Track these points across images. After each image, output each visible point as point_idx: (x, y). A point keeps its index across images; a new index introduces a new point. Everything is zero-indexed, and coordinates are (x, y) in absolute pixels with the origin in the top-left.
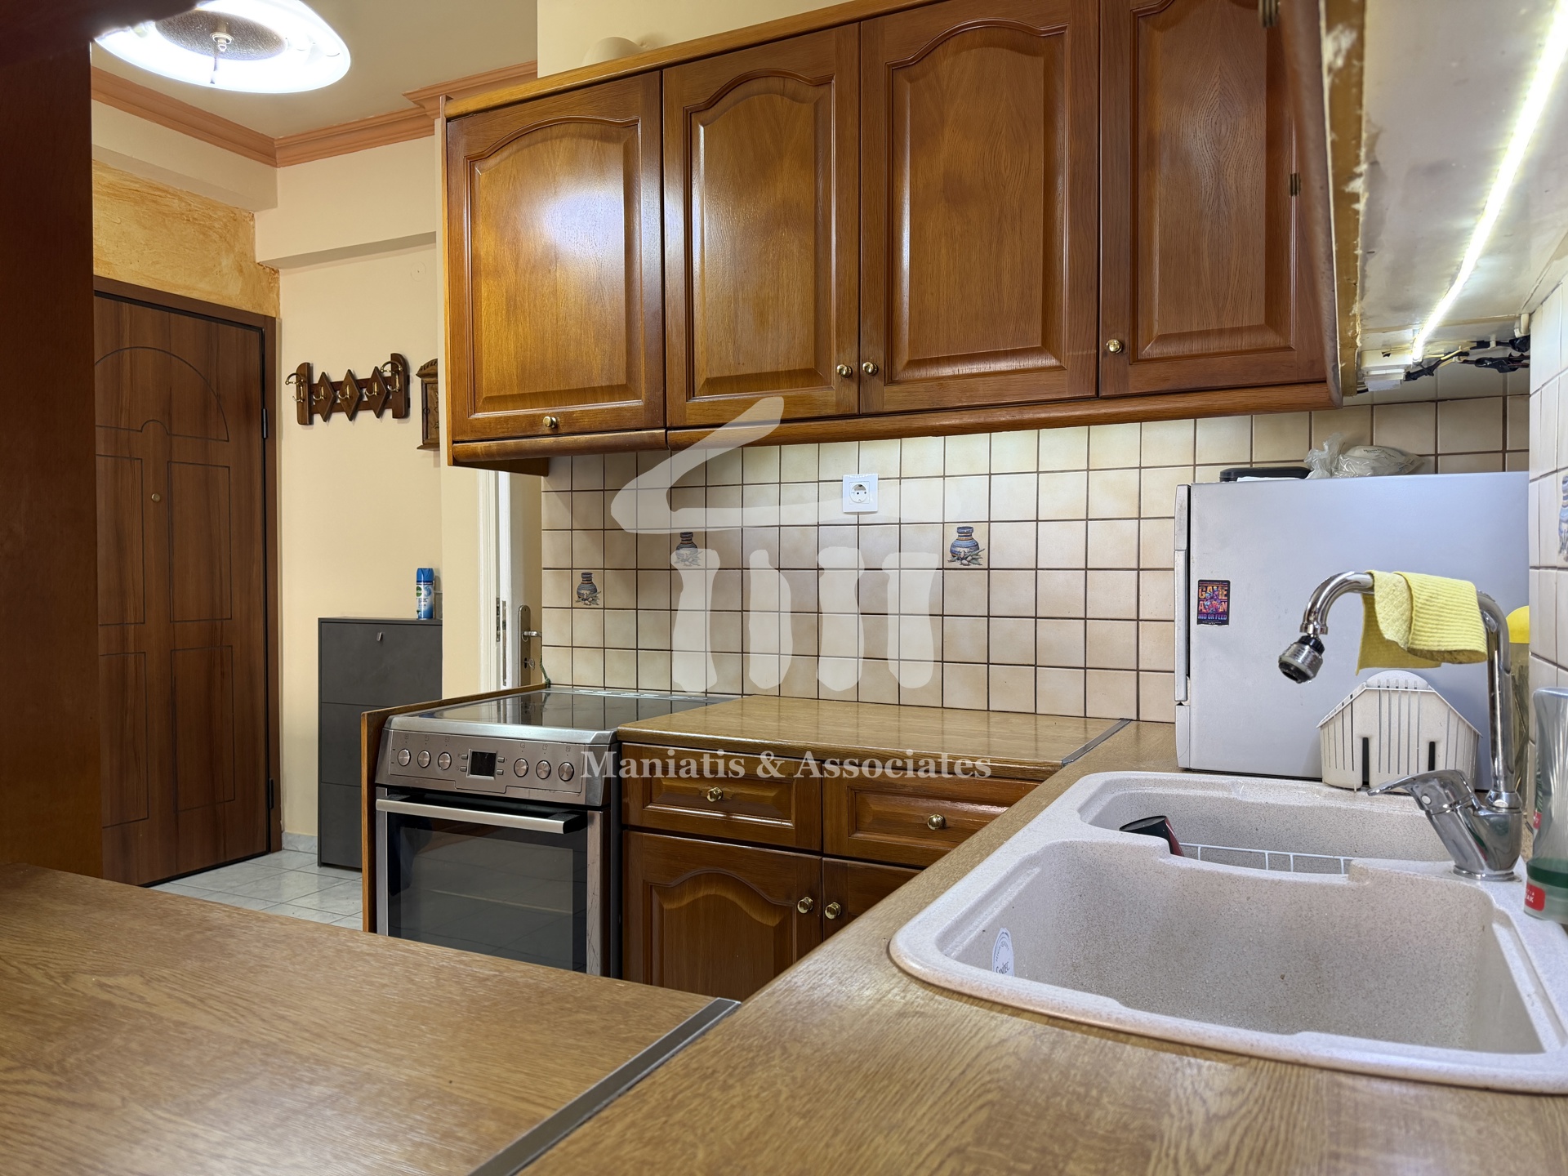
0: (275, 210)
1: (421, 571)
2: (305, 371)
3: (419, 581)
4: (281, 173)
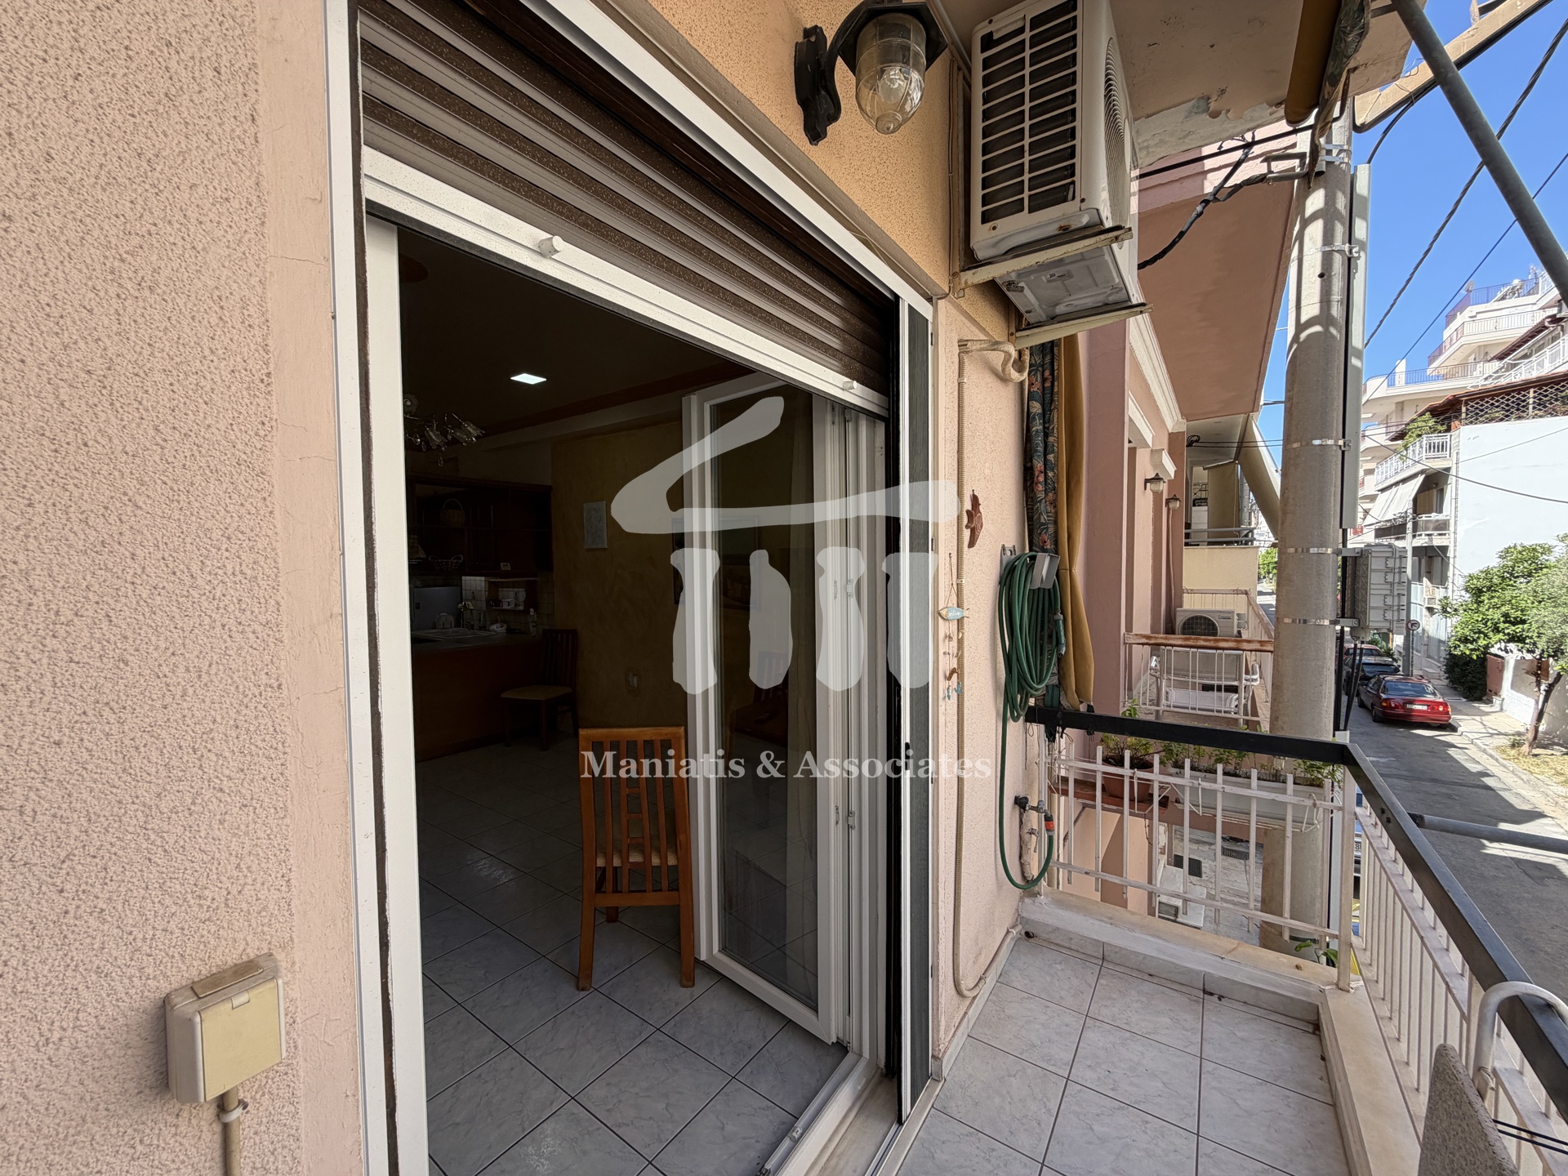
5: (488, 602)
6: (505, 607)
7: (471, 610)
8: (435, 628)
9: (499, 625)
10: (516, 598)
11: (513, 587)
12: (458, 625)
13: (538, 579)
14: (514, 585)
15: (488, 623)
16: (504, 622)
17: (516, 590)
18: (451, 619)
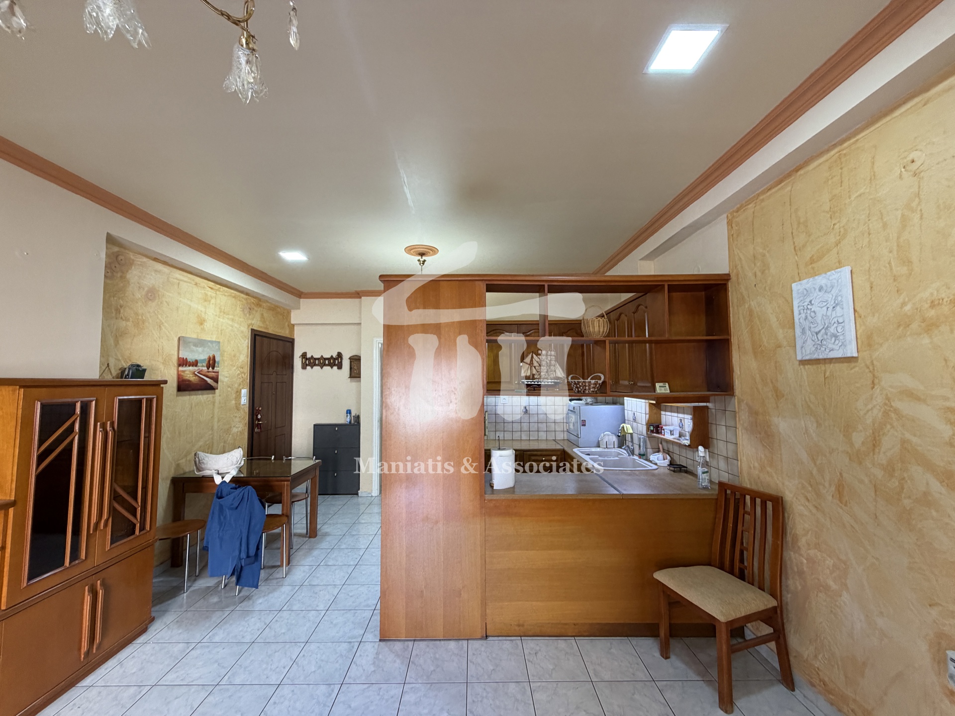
0: (298, 310)
1: (347, 411)
2: (304, 355)
3: (347, 413)
4: (302, 300)
5: (649, 425)
6: (668, 436)
7: (631, 434)
8: (599, 447)
9: (660, 455)
10: (682, 426)
11: (678, 412)
12: (620, 447)
13: (708, 404)
14: (678, 410)
15: (649, 450)
16: (667, 452)
17: (681, 415)
18: (614, 439)
